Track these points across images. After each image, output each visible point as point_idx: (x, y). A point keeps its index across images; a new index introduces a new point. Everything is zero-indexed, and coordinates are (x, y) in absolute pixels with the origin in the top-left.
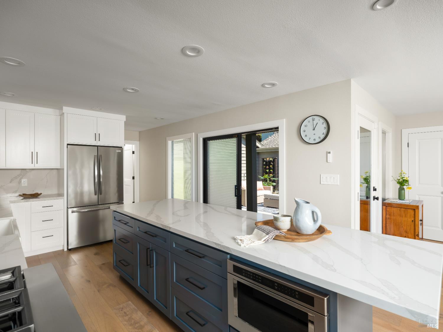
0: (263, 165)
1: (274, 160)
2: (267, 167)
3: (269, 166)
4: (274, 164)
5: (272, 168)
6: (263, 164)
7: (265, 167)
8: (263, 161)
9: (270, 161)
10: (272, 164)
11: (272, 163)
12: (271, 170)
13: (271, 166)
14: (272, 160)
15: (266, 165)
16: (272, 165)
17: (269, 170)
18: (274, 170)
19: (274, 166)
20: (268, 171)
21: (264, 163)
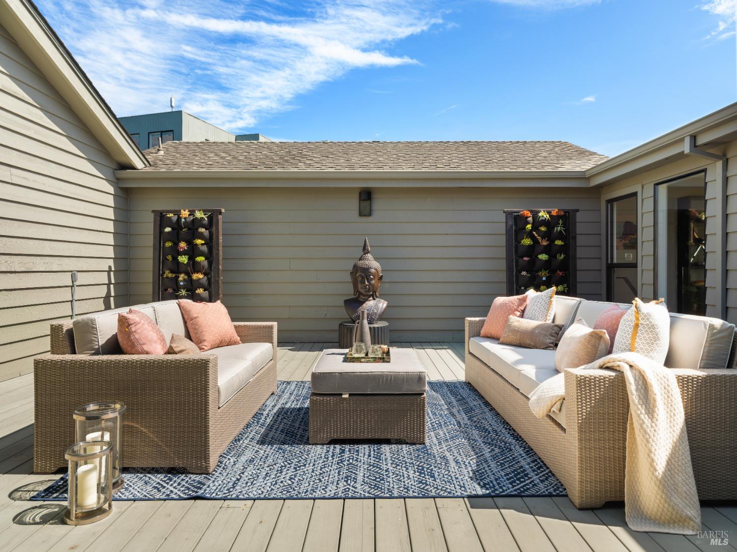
0: (160, 236)
1: (210, 218)
2: (183, 245)
3: (190, 243)
4: (211, 234)
5: (205, 248)
6: (161, 232)
7: (168, 244)
8: (161, 219)
9: (195, 224)
10: (202, 233)
11: (202, 230)
12: (200, 259)
13: (199, 242)
14: (202, 218)
15: (176, 237)
16: (201, 236)
17: (192, 258)
18: (210, 256)
19: (210, 242)
20: (183, 259)
21: (168, 229)
